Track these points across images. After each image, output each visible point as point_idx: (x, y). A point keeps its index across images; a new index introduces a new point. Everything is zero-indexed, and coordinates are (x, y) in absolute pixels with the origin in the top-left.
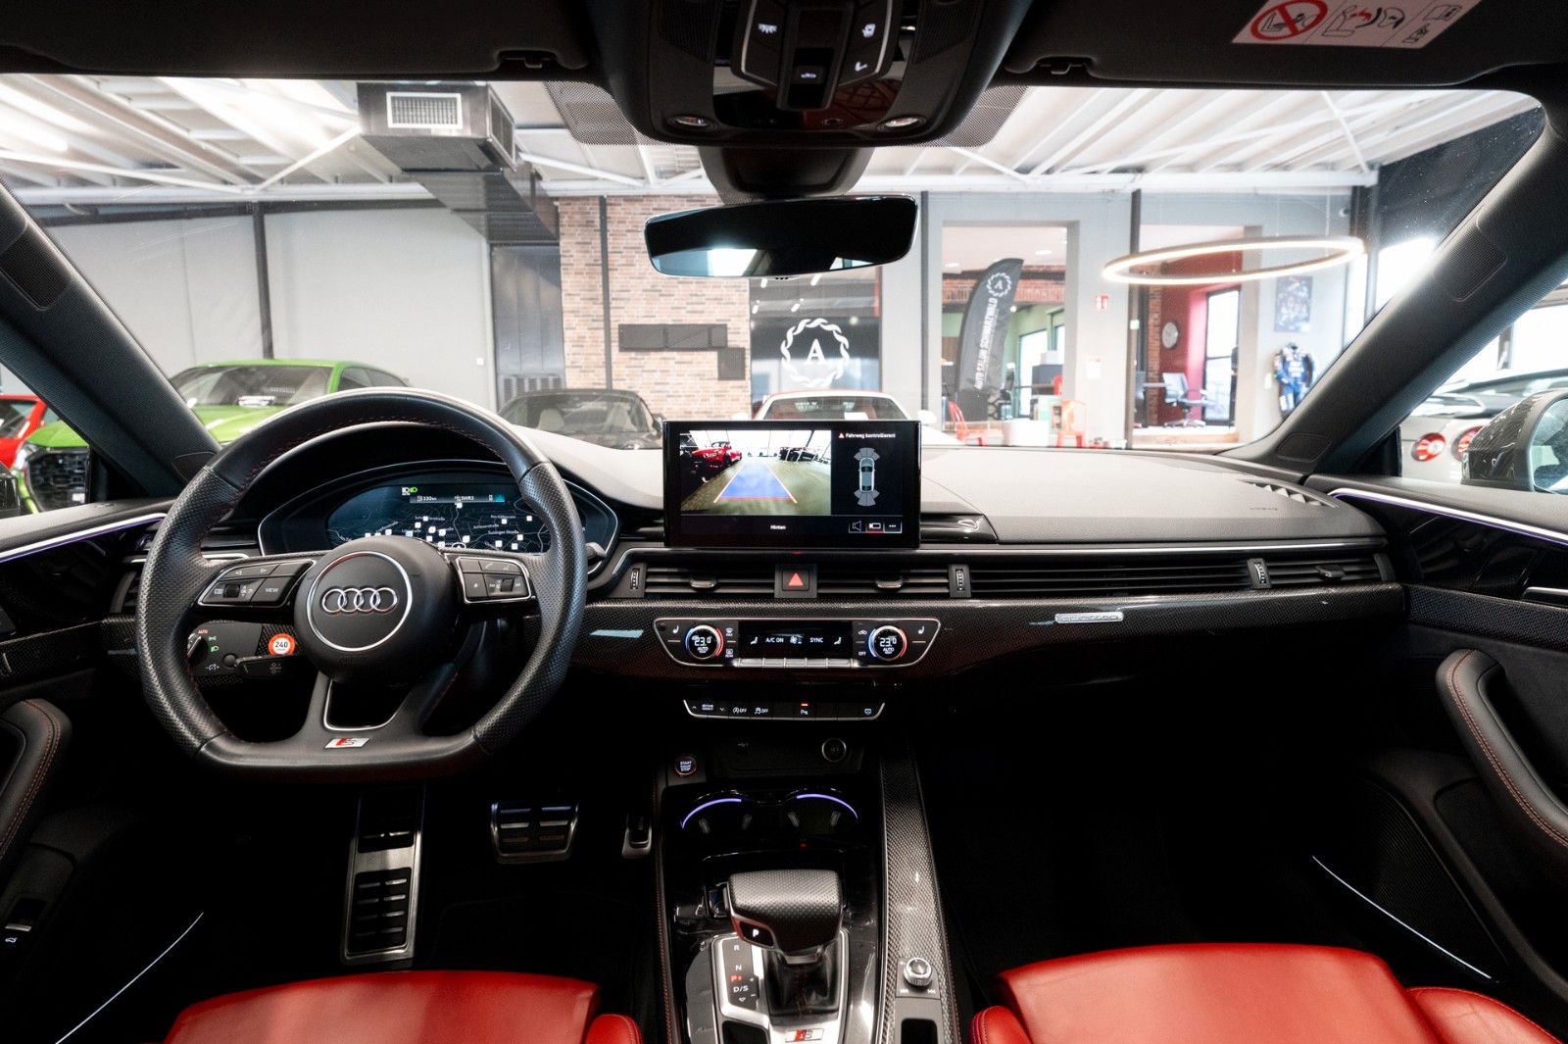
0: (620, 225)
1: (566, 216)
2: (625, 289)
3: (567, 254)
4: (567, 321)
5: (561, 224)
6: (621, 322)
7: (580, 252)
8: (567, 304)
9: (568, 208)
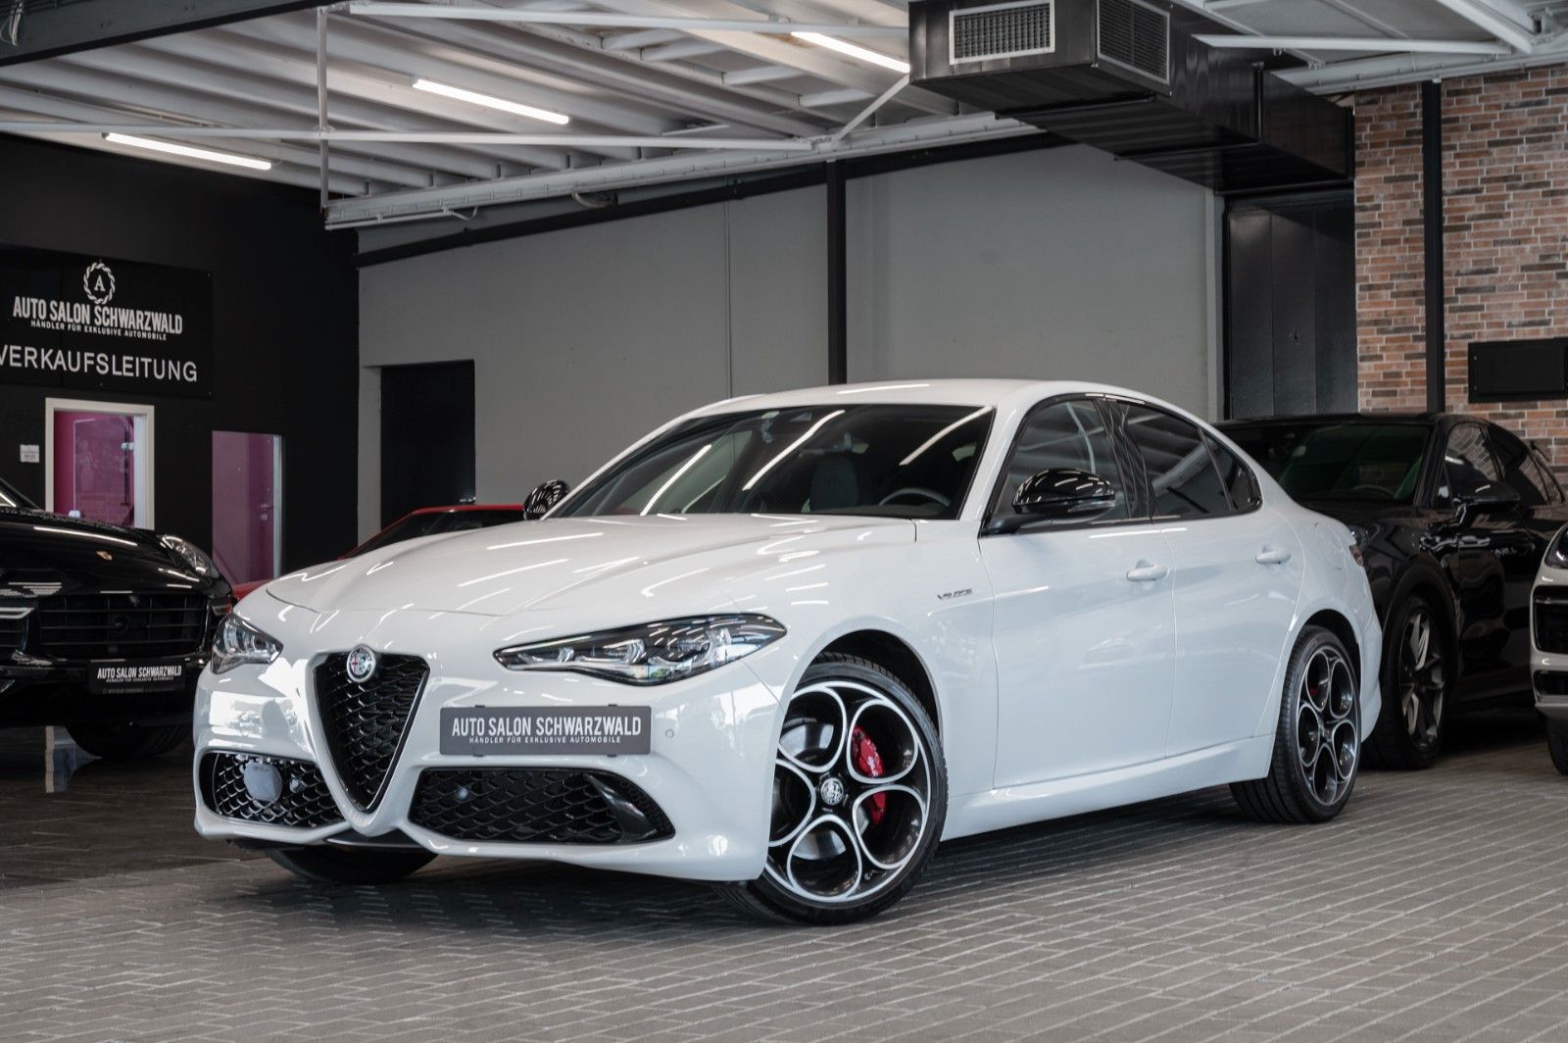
0: (1479, 132)
1: (1369, 125)
2: (1485, 267)
3: (1368, 204)
4: (1364, 342)
5: (1357, 143)
6: (1475, 340)
7: (1393, 197)
8: (1365, 308)
9: (1372, 111)
